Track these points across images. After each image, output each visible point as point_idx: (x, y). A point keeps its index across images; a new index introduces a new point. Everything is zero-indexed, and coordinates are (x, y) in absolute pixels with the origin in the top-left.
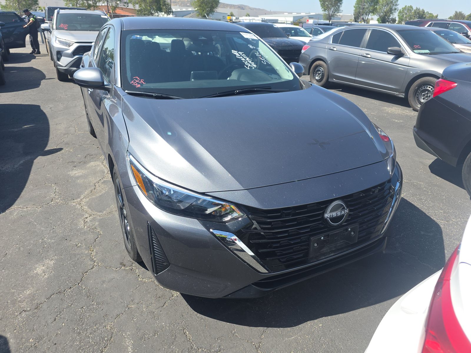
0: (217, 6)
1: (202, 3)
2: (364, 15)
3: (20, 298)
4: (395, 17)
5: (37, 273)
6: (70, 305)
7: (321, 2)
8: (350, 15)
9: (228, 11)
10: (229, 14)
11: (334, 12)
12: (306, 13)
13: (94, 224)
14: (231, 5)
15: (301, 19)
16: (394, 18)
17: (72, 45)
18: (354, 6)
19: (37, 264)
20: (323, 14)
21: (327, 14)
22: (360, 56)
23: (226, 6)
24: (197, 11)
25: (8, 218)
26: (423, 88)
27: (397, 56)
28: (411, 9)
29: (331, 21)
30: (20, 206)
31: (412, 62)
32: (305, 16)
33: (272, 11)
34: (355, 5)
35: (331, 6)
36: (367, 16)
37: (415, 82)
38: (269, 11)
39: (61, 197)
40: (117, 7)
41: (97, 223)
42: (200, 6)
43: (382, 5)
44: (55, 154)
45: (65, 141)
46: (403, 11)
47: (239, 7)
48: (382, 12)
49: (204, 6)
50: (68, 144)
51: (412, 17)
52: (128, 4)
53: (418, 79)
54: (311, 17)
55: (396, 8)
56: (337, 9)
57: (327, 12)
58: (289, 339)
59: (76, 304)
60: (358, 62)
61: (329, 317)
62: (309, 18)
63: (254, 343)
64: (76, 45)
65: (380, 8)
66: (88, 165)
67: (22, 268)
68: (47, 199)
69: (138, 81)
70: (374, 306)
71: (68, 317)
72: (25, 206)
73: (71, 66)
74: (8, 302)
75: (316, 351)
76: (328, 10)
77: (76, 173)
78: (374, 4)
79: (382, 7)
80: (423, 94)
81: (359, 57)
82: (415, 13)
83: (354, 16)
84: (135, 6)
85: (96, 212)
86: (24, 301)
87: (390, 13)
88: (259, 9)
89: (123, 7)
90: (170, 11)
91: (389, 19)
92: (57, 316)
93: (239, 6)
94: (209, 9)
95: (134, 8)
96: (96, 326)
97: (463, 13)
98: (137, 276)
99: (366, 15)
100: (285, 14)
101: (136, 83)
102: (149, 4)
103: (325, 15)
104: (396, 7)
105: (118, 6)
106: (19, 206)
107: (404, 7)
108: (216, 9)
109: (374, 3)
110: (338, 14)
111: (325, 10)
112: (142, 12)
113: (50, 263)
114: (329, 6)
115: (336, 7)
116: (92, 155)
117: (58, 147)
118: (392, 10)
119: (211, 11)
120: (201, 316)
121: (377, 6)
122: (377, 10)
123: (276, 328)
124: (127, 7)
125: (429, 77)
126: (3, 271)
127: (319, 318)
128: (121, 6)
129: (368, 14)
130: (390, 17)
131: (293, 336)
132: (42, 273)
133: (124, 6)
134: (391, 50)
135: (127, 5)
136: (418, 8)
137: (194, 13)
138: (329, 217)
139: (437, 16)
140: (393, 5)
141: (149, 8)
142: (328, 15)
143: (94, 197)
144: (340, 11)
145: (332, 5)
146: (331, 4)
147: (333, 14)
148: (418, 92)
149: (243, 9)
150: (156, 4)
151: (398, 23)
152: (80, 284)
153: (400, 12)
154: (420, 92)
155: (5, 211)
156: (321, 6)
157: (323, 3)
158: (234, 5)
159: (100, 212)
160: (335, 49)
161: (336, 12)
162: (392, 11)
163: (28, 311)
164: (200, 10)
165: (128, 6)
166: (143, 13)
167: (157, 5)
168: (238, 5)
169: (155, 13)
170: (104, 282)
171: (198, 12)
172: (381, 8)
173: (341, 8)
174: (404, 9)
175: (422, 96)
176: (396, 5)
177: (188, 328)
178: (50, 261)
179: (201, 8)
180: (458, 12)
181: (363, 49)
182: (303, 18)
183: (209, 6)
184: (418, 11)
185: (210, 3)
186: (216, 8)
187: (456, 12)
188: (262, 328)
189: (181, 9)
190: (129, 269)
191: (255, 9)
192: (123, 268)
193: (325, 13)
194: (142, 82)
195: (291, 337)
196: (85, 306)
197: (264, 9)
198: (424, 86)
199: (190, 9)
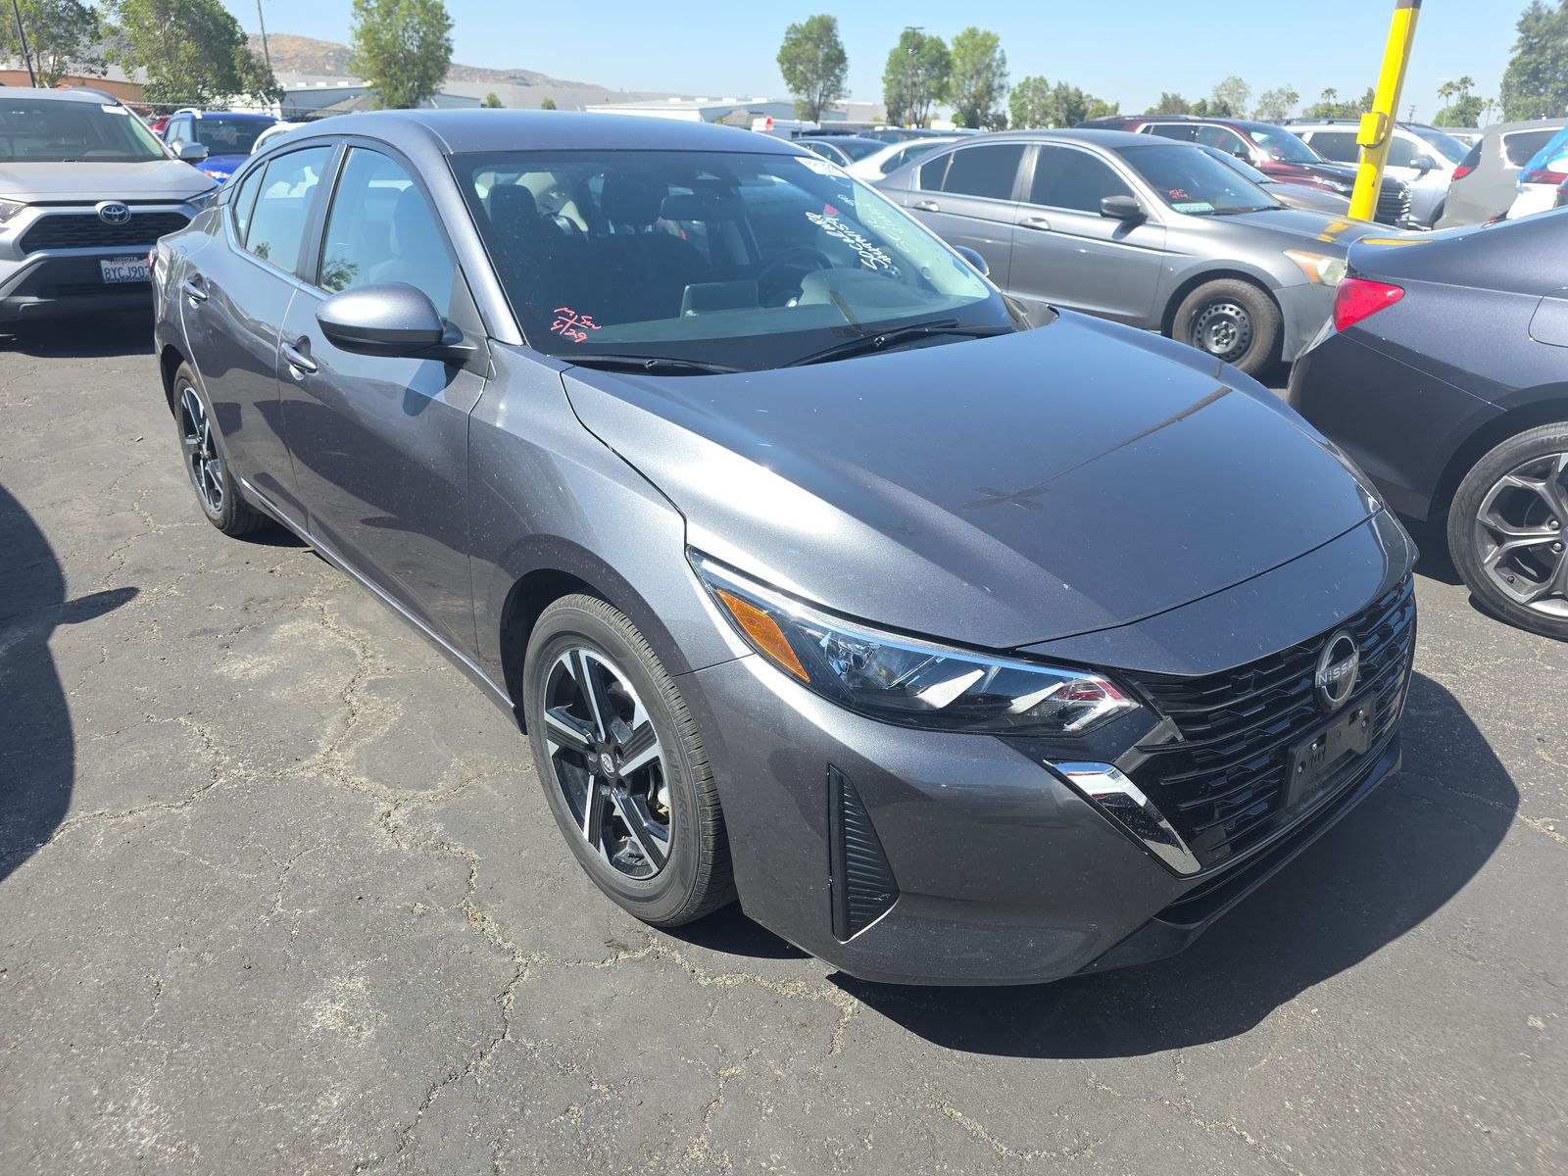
0: (445, 73)
1: (389, 63)
2: (914, 105)
3: (315, 1125)
4: (1004, 112)
5: (324, 1030)
6: (517, 1110)
7: (782, 63)
8: (871, 104)
9: (481, 90)
10: (485, 101)
11: (827, 96)
12: (739, 100)
13: (427, 830)
14: (485, 71)
15: (726, 115)
16: (1000, 112)
17: (16, 213)
18: (883, 78)
19: (306, 998)
20: (793, 103)
21: (805, 103)
22: (1015, 227)
23: (470, 73)
24: (375, 91)
25: (79, 858)
26: (1213, 311)
27: (1127, 222)
28: (1043, 86)
29: (822, 124)
30: (97, 809)
31: (1173, 241)
32: (738, 108)
33: (626, 91)
34: (884, 75)
35: (815, 77)
36: (924, 109)
37: (1189, 296)
38: (619, 91)
39: (243, 758)
40: (60, 75)
41: (439, 828)
42: (382, 73)
43: (963, 75)
44: (118, 610)
45: (128, 561)
46: (1021, 92)
47: (511, 78)
48: (965, 96)
49: (395, 73)
50: (148, 571)
51: (1049, 111)
52: (103, 66)
53: (1196, 287)
54: (756, 111)
55: (1002, 83)
56: (833, 85)
57: (804, 97)
58: (1256, 1067)
59: (539, 1103)
60: (1012, 246)
61: (1322, 983)
62: (751, 113)
63: (1168, 1103)
64: (33, 214)
65: (959, 85)
66: (274, 637)
67: (254, 1022)
68: (190, 770)
69: (572, 322)
70: (1414, 929)
71: (538, 1151)
72: (119, 806)
73: (19, 291)
74: (277, 1151)
75: (1347, 1085)
76: (807, 90)
77: (242, 667)
78: (941, 72)
79: (964, 81)
80: (1214, 328)
81: (1013, 229)
82: (1057, 97)
83: (885, 109)
84: (134, 71)
85: (409, 788)
86: (338, 1132)
87: (987, 99)
88: (581, 86)
89: (86, 75)
90: (271, 88)
91: (986, 116)
92: (496, 1159)
93: (512, 75)
94: (416, 84)
95: (130, 78)
96: (651, 1158)
97: (1182, 98)
98: (689, 974)
99: (922, 104)
100: (672, 100)
101: (570, 327)
102: (186, 65)
103: (800, 105)
104: (1004, 81)
105: (64, 73)
106: (93, 810)
107: (1023, 80)
108: (441, 85)
109: (939, 70)
110: (838, 102)
111: (797, 89)
112: (166, 93)
113: (351, 986)
114: (809, 75)
115: (829, 80)
116: (267, 600)
117: (113, 586)
118: (993, 90)
119: (422, 90)
120: (967, 1055)
121: (949, 77)
122: (949, 89)
123: (1202, 1046)
124: (100, 74)
125: (1226, 280)
126: (186, 1046)
127: (1299, 992)
128: (75, 70)
129: (925, 101)
130: (991, 111)
131: (1261, 1058)
132: (346, 1026)
133: (92, 72)
134: (1109, 206)
135: (102, 69)
136: (1063, 83)
137: (360, 98)
138: (1325, 681)
139: (1116, 108)
140: (994, 75)
141: (187, 79)
142: (808, 106)
143: (368, 740)
144: (843, 93)
145: (817, 74)
146: (815, 71)
147: (822, 101)
148: (1201, 325)
149: (528, 85)
150: (215, 65)
151: (1011, 129)
152: (508, 1037)
153: (1014, 97)
154: (1207, 324)
155: (51, 838)
156: (785, 76)
157: (788, 69)
158: (492, 71)
159: (425, 787)
160: (934, 207)
161: (832, 95)
162: (994, 94)
163: (376, 1163)
164: (383, 85)
165: (104, 74)
166: (168, 95)
167: (219, 68)
168: (508, 72)
169: (214, 97)
170: (587, 1012)
171: (378, 93)
172: (961, 83)
173: (846, 84)
174: (1024, 86)
175: (1212, 335)
176: (1002, 75)
177: (951, 1101)
178: (346, 980)
179: (388, 80)
180: (1170, 97)
181: (1022, 203)
182: (731, 112)
183: (416, 73)
184: (1064, 94)
185: (417, 64)
186: (440, 81)
187: (1165, 96)
188: (1166, 1052)
189: (308, 84)
190: (648, 955)
191: (568, 84)
192: (623, 956)
193: (800, 100)
194: (589, 323)
195: (1258, 1062)
196: (572, 1104)
197: (597, 83)
198: (1214, 307)
199: (343, 84)
